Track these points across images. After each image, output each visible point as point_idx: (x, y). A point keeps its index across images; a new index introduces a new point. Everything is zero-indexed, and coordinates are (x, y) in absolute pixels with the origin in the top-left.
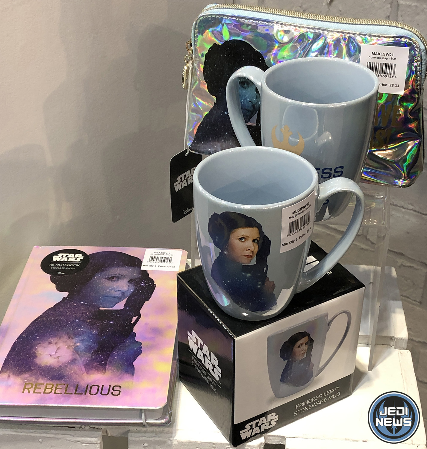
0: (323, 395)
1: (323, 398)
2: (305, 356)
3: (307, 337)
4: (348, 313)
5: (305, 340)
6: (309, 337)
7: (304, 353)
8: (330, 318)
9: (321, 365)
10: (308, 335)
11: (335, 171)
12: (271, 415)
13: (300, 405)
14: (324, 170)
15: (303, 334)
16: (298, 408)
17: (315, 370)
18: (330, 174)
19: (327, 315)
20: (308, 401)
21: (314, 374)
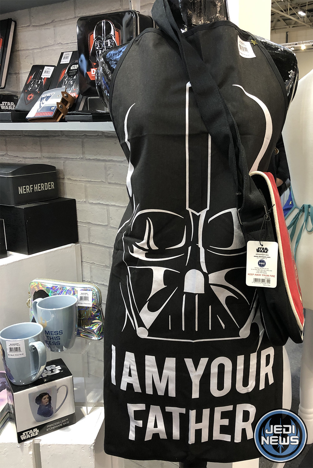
0: (60, 422)
1: (60, 424)
2: (48, 403)
3: (48, 395)
4: (66, 386)
5: (47, 396)
6: (49, 395)
7: (47, 402)
8: (57, 387)
9: (57, 408)
10: (48, 394)
11: (59, 332)
12: (35, 429)
13: (49, 426)
14: (55, 332)
15: (46, 394)
16: (48, 428)
17: (54, 410)
18: (58, 333)
19: (56, 386)
20: (53, 424)
21: (54, 412)
